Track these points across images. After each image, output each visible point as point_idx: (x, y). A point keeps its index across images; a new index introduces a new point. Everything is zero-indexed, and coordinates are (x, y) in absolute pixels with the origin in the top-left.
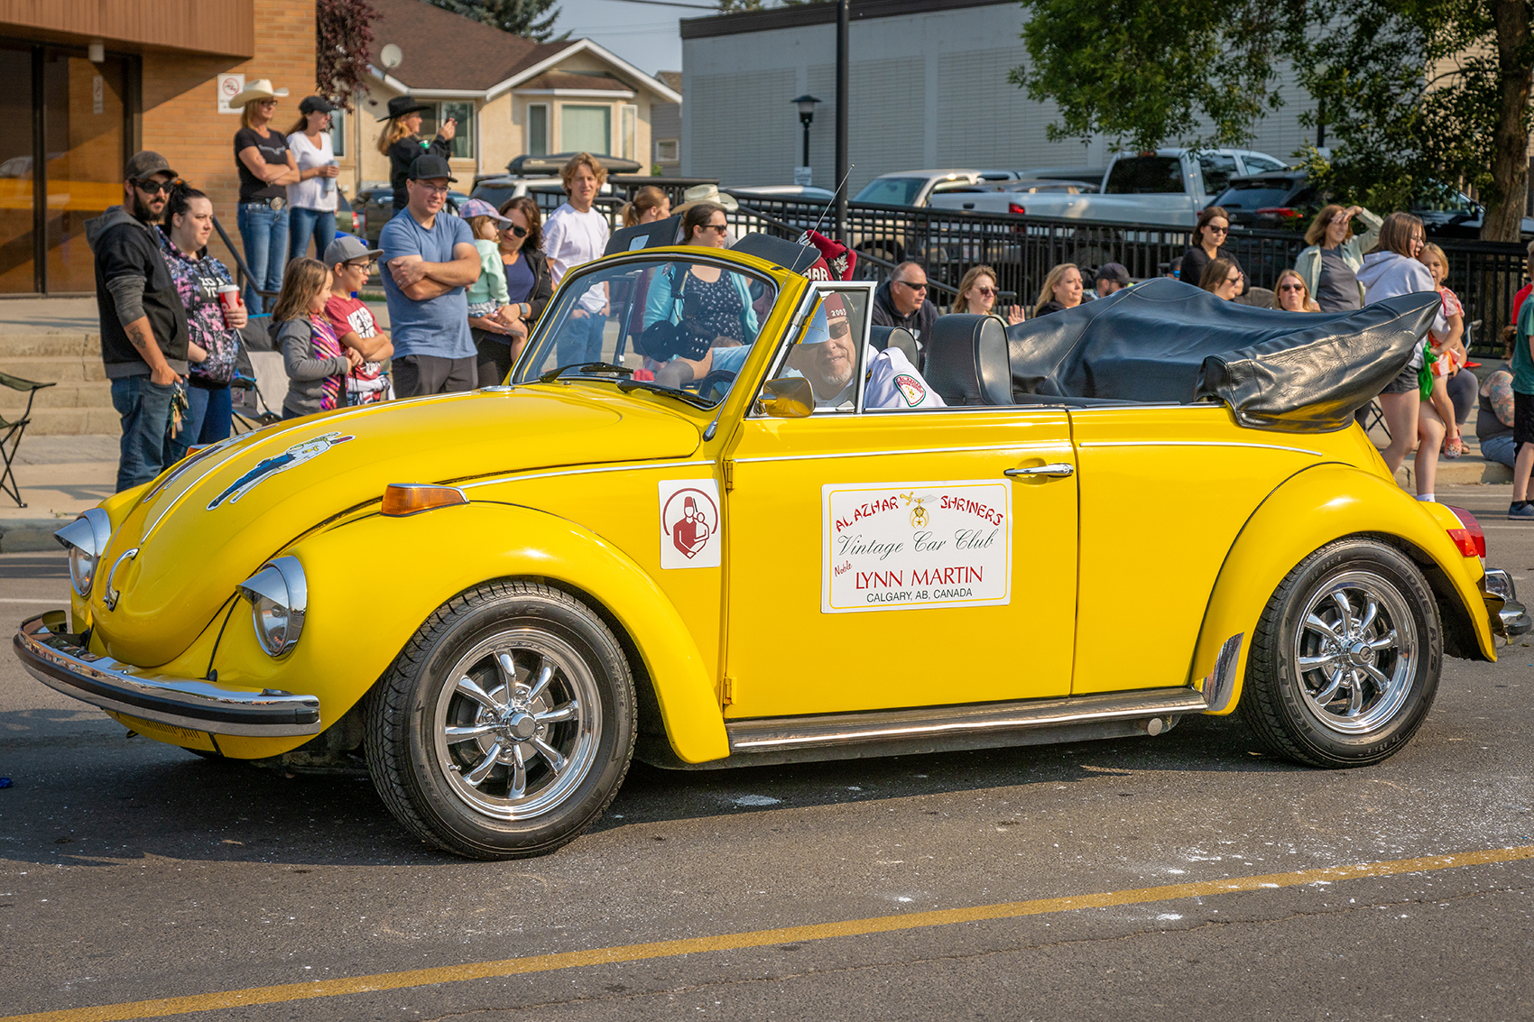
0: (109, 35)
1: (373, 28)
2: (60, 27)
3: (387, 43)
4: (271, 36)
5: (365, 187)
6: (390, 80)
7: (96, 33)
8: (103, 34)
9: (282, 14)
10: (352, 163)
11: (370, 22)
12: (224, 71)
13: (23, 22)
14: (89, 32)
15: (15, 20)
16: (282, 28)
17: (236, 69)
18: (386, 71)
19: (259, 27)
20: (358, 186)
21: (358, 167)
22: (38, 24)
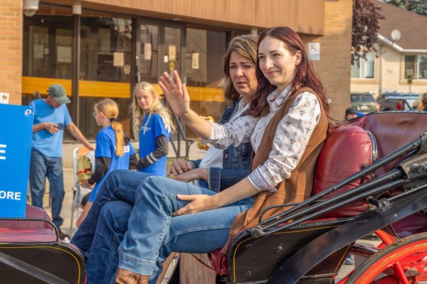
0: (259, 25)
1: (380, 23)
2: (237, 22)
3: (394, 29)
4: (332, 26)
5: (383, 92)
6: (395, 46)
7: (253, 24)
8: (256, 25)
9: (337, 16)
10: (378, 81)
11: (379, 20)
12: (311, 41)
13: (221, 20)
14: (250, 24)
15: (217, 19)
16: (336, 22)
17: (316, 40)
18: (394, 41)
19: (327, 22)
20: (380, 91)
21: (380, 83)
22: (227, 21)
